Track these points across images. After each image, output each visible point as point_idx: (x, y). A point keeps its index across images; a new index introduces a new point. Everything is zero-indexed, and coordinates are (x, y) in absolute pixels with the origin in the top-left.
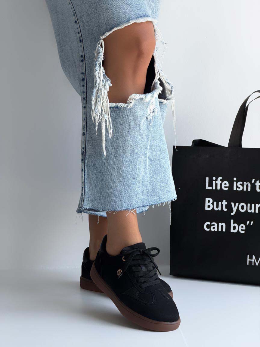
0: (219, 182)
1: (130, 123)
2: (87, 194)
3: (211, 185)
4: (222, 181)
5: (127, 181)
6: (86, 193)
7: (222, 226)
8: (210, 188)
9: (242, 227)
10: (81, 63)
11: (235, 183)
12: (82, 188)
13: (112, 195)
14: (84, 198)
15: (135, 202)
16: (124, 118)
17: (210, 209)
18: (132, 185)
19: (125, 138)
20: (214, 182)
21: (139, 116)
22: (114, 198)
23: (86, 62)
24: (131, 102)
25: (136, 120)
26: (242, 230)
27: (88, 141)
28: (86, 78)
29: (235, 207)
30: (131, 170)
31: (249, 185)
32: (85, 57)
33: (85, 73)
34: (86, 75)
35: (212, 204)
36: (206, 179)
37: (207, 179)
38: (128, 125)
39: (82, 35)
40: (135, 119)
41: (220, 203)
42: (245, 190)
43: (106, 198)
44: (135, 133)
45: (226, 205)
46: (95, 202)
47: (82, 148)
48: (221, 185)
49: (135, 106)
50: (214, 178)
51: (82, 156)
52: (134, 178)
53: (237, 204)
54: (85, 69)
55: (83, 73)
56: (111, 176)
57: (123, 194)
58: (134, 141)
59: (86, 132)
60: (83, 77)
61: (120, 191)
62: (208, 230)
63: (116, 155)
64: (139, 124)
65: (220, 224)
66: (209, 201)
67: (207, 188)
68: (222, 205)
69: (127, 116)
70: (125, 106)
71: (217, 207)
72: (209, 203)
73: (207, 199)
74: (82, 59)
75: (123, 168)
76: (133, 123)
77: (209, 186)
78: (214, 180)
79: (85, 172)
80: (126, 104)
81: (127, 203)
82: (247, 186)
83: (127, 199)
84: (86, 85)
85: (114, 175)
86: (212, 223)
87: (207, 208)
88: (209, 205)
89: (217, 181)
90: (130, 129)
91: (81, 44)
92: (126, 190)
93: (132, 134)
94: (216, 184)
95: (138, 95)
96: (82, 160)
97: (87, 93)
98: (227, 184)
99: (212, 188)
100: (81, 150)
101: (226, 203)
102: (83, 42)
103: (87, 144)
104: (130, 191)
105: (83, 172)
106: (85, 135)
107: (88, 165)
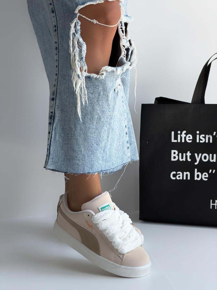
0: (183, 135)
1: (100, 93)
3: (176, 138)
4: (186, 134)
5: (91, 147)
6: (51, 154)
7: (187, 175)
8: (176, 141)
9: (205, 175)
10: (55, 33)
11: (198, 136)
12: (48, 149)
13: (76, 158)
14: (48, 159)
16: (95, 88)
17: (175, 160)
18: (95, 151)
19: (93, 106)
20: (179, 136)
21: (108, 87)
22: (77, 162)
23: (58, 31)
24: (103, 74)
25: (106, 90)
26: (205, 178)
27: (58, 106)
28: (59, 47)
29: (198, 157)
30: (95, 137)
31: (211, 137)
32: (57, 27)
33: (58, 42)
34: (58, 44)
35: (177, 155)
36: (171, 133)
37: (173, 133)
38: (97, 95)
41: (184, 154)
42: (207, 142)
43: (69, 161)
44: (103, 103)
45: (190, 156)
46: (59, 164)
47: (50, 112)
48: (185, 138)
49: (106, 77)
50: (179, 132)
51: (50, 120)
52: (97, 145)
53: (200, 154)
54: (58, 39)
55: (56, 43)
56: (77, 141)
57: (86, 158)
59: (56, 97)
60: (57, 46)
61: (84, 155)
62: (174, 178)
63: (84, 121)
64: (108, 95)
65: (185, 173)
66: (175, 153)
67: (172, 141)
68: (186, 156)
70: (97, 77)
71: (182, 158)
73: (173, 151)
74: (55, 29)
76: (102, 93)
77: (175, 139)
78: (179, 134)
79: (52, 135)
80: (99, 76)
82: (209, 138)
83: (89, 163)
84: (58, 54)
85: (80, 140)
86: (178, 173)
87: (173, 159)
88: (174, 156)
89: (181, 135)
90: (99, 99)
91: (54, 15)
94: (181, 138)
95: (110, 67)
96: (50, 123)
97: (59, 61)
98: (190, 136)
99: (177, 141)
100: (49, 114)
101: (190, 154)
102: (55, 13)
103: (56, 109)
104: (93, 156)
105: (50, 135)
106: (55, 100)
107: (55, 129)
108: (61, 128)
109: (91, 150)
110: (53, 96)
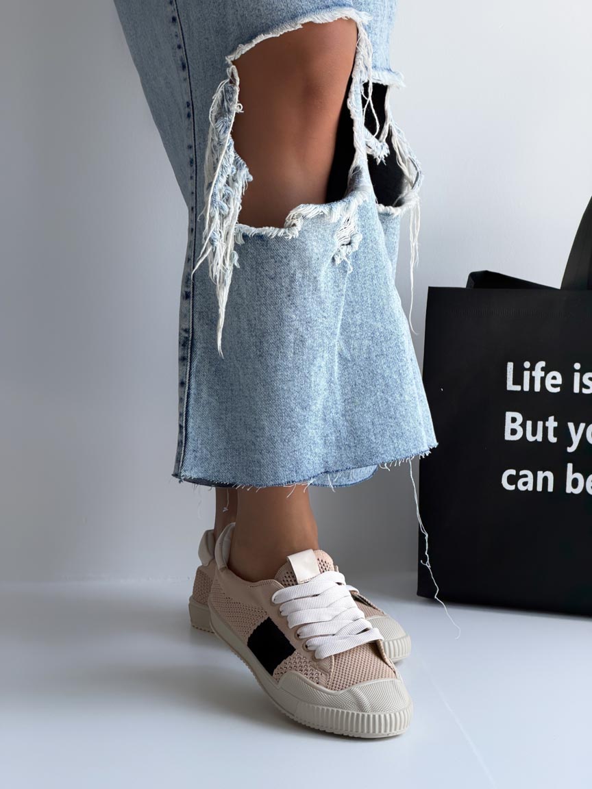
0: (538, 374)
1: (294, 274)
2: (192, 442)
3: (518, 380)
4: (546, 370)
6: (190, 440)
7: (545, 480)
8: (518, 388)
10: (186, 123)
11: (577, 376)
12: (181, 427)
14: (184, 452)
15: (309, 463)
16: (277, 264)
17: (515, 439)
19: (280, 311)
20: (527, 374)
21: (315, 257)
23: (195, 118)
24: (294, 225)
25: (309, 266)
27: (200, 313)
28: (196, 158)
29: (576, 432)
32: (193, 105)
33: (193, 146)
34: (195, 152)
35: (520, 425)
36: (506, 367)
37: (510, 366)
38: (287, 280)
39: (187, 51)
40: (305, 266)
41: (540, 424)
44: (305, 299)
45: (555, 428)
47: (182, 329)
48: (543, 380)
49: (305, 233)
50: (527, 365)
51: (183, 349)
53: (582, 426)
54: (195, 137)
55: (190, 147)
58: (303, 317)
59: (193, 290)
60: (191, 157)
62: (512, 488)
63: (260, 351)
64: (315, 278)
65: (541, 475)
66: (514, 420)
67: (508, 388)
68: (545, 429)
69: (286, 257)
70: (279, 235)
71: (534, 433)
72: (513, 424)
73: (509, 415)
74: (189, 112)
75: (277, 384)
76: (300, 275)
77: (514, 384)
78: (527, 370)
79: (189, 389)
80: (283, 230)
81: (289, 469)
84: (195, 176)
86: (522, 473)
87: (508, 437)
88: (513, 428)
89: (533, 372)
90: (293, 290)
91: (185, 74)
92: (284, 437)
93: (298, 301)
94: (532, 379)
95: (312, 207)
96: (183, 359)
97: (198, 195)
98: (555, 375)
99: (522, 388)
100: (180, 334)
101: (556, 424)
102: (189, 70)
103: (196, 321)
104: (295, 438)
105: (185, 389)
106: (191, 299)
107: (198, 372)
108: (213, 369)
109: (288, 423)
110: (187, 287)
